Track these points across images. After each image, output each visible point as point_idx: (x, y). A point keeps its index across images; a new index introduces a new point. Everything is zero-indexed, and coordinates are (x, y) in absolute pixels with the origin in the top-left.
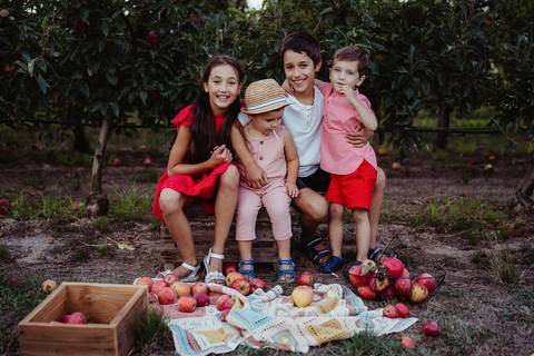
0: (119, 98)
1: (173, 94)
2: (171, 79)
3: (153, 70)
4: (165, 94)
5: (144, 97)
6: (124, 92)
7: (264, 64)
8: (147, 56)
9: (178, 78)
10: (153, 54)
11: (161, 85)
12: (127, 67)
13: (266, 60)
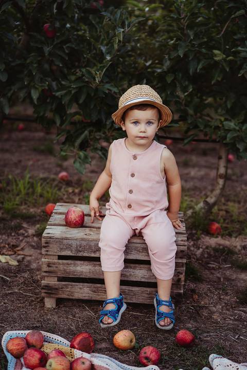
0: (9, 95)
1: (66, 94)
2: (65, 77)
3: (46, 66)
4: (58, 94)
5: (35, 95)
6: (14, 88)
7: (165, 68)
8: (40, 51)
9: (73, 78)
10: (47, 50)
11: (54, 84)
12: (18, 62)
13: (167, 64)
